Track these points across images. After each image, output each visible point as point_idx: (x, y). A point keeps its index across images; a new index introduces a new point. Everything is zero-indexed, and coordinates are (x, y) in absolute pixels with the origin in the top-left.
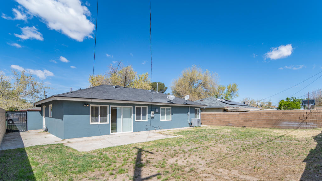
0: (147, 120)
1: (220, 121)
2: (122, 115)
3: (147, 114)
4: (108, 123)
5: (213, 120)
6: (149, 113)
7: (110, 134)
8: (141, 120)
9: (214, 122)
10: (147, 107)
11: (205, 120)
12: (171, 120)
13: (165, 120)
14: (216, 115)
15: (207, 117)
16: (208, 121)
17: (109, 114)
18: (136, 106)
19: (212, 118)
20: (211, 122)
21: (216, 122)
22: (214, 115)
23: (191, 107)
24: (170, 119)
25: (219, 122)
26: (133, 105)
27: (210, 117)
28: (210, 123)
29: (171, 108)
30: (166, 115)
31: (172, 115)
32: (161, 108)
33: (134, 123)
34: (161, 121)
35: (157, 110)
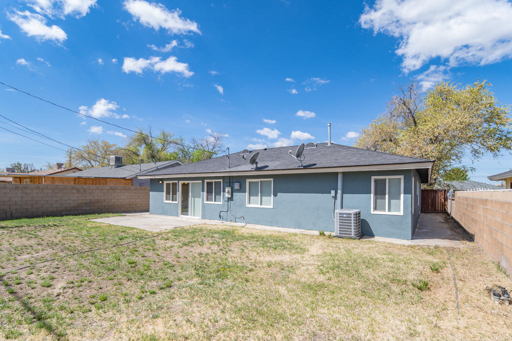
0: (221, 203)
1: (491, 234)
2: (190, 193)
4: (177, 202)
5: (484, 226)
8: (214, 202)
9: (485, 237)
10: (221, 180)
11: (477, 223)
12: (272, 207)
13: (259, 206)
14: (487, 202)
15: (479, 210)
16: (479, 230)
18: (206, 181)
19: (483, 220)
20: (482, 234)
21: (487, 238)
25: (490, 239)
26: (203, 179)
27: (482, 210)
29: (272, 179)
30: (272, 195)
31: (275, 195)
32: (248, 181)
33: (204, 206)
34: (247, 206)
35: (237, 186)
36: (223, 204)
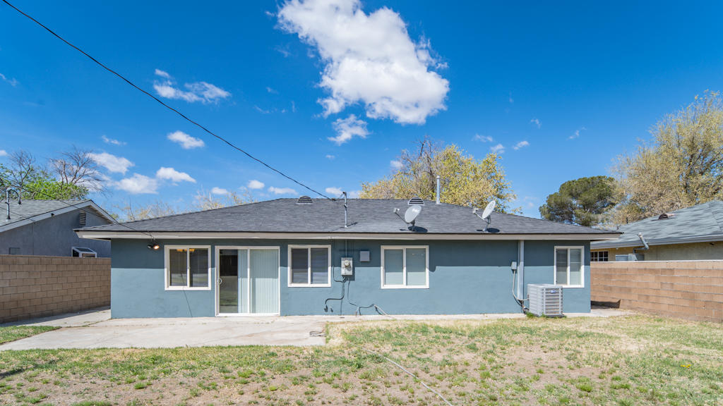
0: (329, 285)
1: (691, 297)
2: (249, 270)
3: (330, 268)
4: (209, 288)
5: (663, 293)
6: (337, 263)
7: (214, 316)
8: (309, 285)
9: (666, 301)
10: (329, 247)
11: (629, 290)
12: (427, 286)
13: (404, 286)
14: (672, 270)
15: (639, 279)
16: (640, 296)
17: (213, 266)
18: (290, 247)
19: (657, 286)
20: (653, 299)
21: (672, 302)
22: (664, 271)
23: (526, 242)
24: (425, 284)
25: (686, 303)
26: (283, 243)
27: (651, 279)
28: (649, 306)
29: (427, 247)
30: (427, 270)
31: (432, 269)
32: (383, 248)
33: (285, 292)
34: (382, 288)
35: (365, 256)
36: (333, 287)
